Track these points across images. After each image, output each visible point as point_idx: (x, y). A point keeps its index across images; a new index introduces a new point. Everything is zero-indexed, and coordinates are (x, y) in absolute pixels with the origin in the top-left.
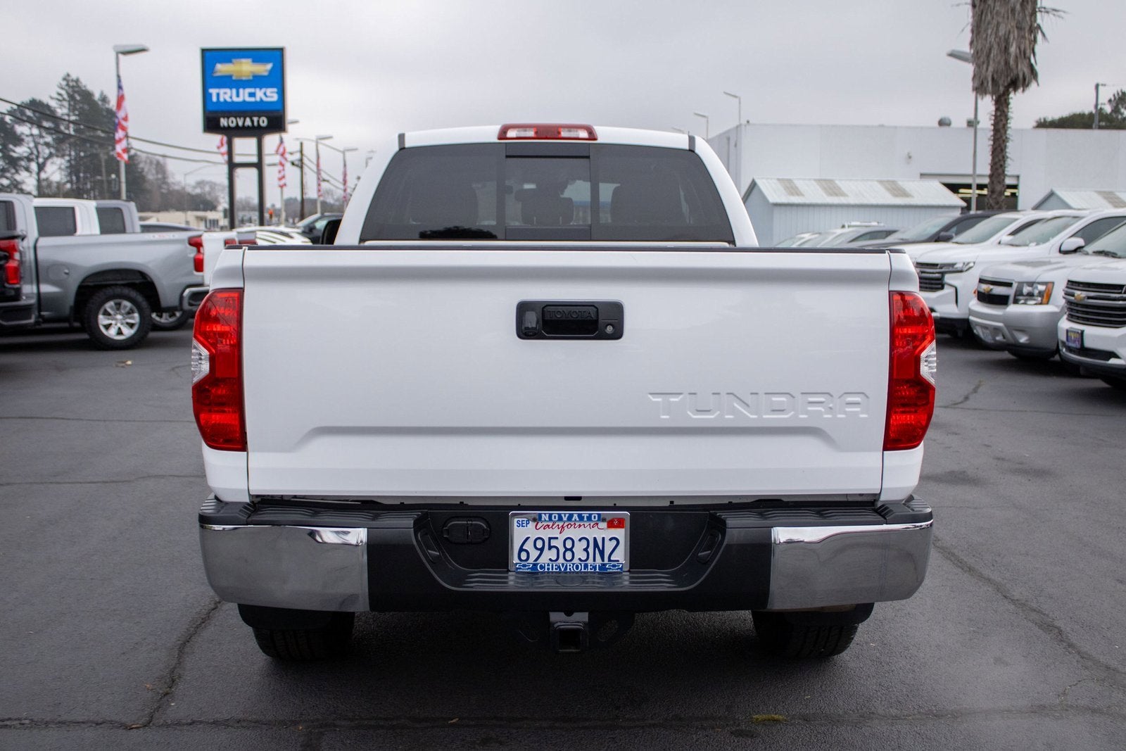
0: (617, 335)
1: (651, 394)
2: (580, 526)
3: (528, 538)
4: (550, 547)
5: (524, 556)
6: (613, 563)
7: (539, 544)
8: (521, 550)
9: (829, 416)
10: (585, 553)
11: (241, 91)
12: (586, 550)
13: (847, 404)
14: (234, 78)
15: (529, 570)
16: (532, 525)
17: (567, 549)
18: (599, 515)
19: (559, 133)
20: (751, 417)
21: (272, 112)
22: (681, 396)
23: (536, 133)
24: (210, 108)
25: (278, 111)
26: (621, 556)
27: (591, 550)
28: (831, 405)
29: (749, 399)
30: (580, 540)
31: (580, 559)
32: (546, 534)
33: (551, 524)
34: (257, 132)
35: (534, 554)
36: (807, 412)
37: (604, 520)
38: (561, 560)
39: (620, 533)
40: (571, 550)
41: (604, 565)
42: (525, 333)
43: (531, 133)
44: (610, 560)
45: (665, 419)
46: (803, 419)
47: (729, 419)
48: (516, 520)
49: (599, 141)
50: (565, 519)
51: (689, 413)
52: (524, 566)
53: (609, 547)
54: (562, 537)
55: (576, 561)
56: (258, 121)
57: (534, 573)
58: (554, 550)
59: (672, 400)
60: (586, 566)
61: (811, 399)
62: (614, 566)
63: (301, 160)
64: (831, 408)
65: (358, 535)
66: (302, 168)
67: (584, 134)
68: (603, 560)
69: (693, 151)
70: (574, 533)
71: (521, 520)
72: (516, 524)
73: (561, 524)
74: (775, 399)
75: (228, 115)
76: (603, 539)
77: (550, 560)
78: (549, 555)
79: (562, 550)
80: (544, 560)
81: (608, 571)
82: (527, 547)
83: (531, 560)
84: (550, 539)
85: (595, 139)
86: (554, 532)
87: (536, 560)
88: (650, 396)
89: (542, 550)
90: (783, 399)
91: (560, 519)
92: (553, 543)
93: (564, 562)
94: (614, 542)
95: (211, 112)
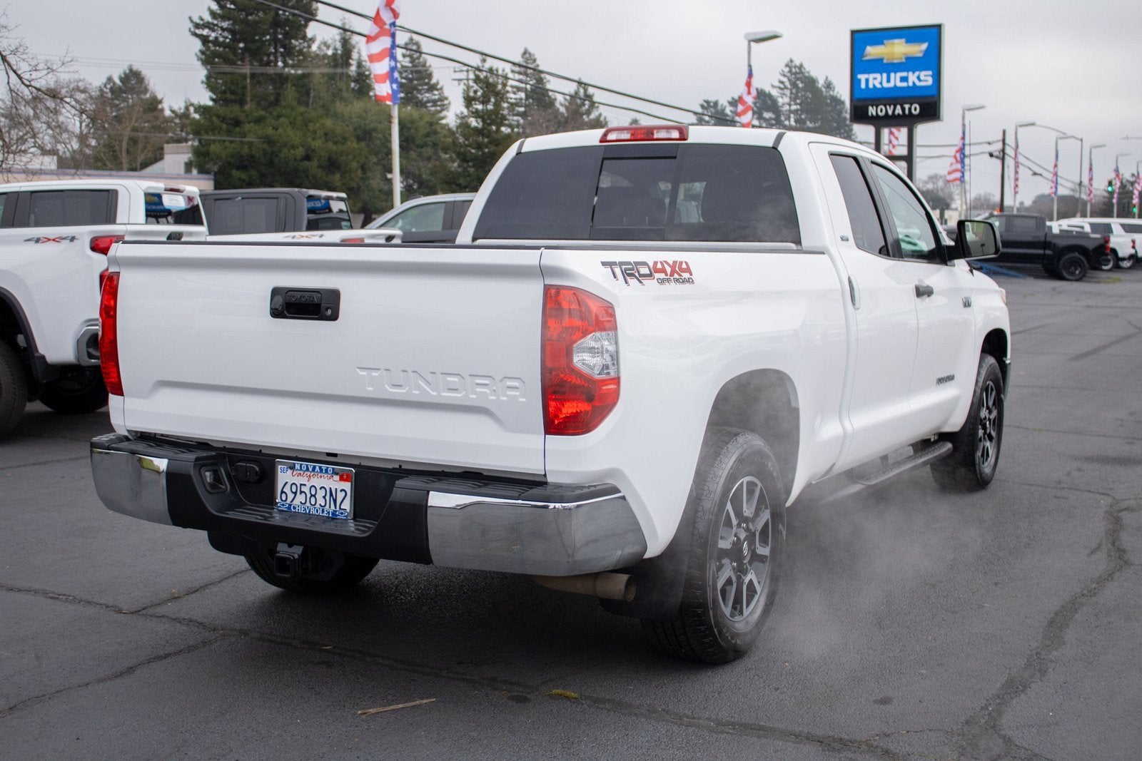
0: (334, 317)
1: (358, 368)
2: (321, 477)
3: (286, 483)
4: (301, 492)
5: (284, 496)
6: (341, 511)
7: (294, 487)
8: (282, 492)
9: (494, 398)
10: (324, 500)
11: (892, 75)
12: (324, 497)
13: (508, 387)
14: (885, 61)
15: (286, 509)
16: (290, 472)
17: (312, 495)
18: (333, 468)
19: (653, 134)
20: (432, 395)
21: (926, 97)
22: (380, 372)
23: (632, 135)
24: (857, 95)
25: (932, 96)
26: (347, 505)
27: (328, 498)
28: (494, 388)
29: (430, 378)
30: (321, 489)
31: (320, 505)
32: (299, 481)
33: (302, 473)
34: (908, 121)
35: (291, 496)
36: (476, 393)
37: (337, 474)
38: (308, 504)
39: (347, 486)
40: (314, 496)
41: (336, 511)
42: (276, 313)
43: (626, 136)
44: (340, 508)
45: (370, 391)
46: (472, 399)
47: (415, 395)
48: (280, 467)
49: (689, 141)
50: (310, 469)
51: (386, 386)
52: (283, 505)
53: (340, 496)
54: (309, 485)
55: (318, 506)
56: (910, 109)
57: (289, 512)
58: (303, 494)
59: (373, 374)
60: (323, 511)
61: (478, 381)
62: (342, 513)
63: (1003, 150)
64: (494, 391)
65: (162, 464)
66: (1003, 160)
67: (675, 134)
68: (336, 507)
69: (776, 149)
70: (318, 481)
71: (283, 467)
72: (279, 470)
73: (309, 473)
74: (449, 379)
75: (876, 102)
76: (336, 489)
77: (301, 502)
78: (300, 498)
79: (309, 495)
80: (297, 502)
81: (338, 517)
82: (287, 490)
83: (289, 501)
84: (301, 485)
85: (685, 139)
86: (303, 480)
87: (292, 502)
88: (358, 370)
89: (295, 493)
90: (455, 379)
91: (308, 469)
92: (304, 489)
93: (309, 505)
94: (343, 493)
95: (860, 100)
